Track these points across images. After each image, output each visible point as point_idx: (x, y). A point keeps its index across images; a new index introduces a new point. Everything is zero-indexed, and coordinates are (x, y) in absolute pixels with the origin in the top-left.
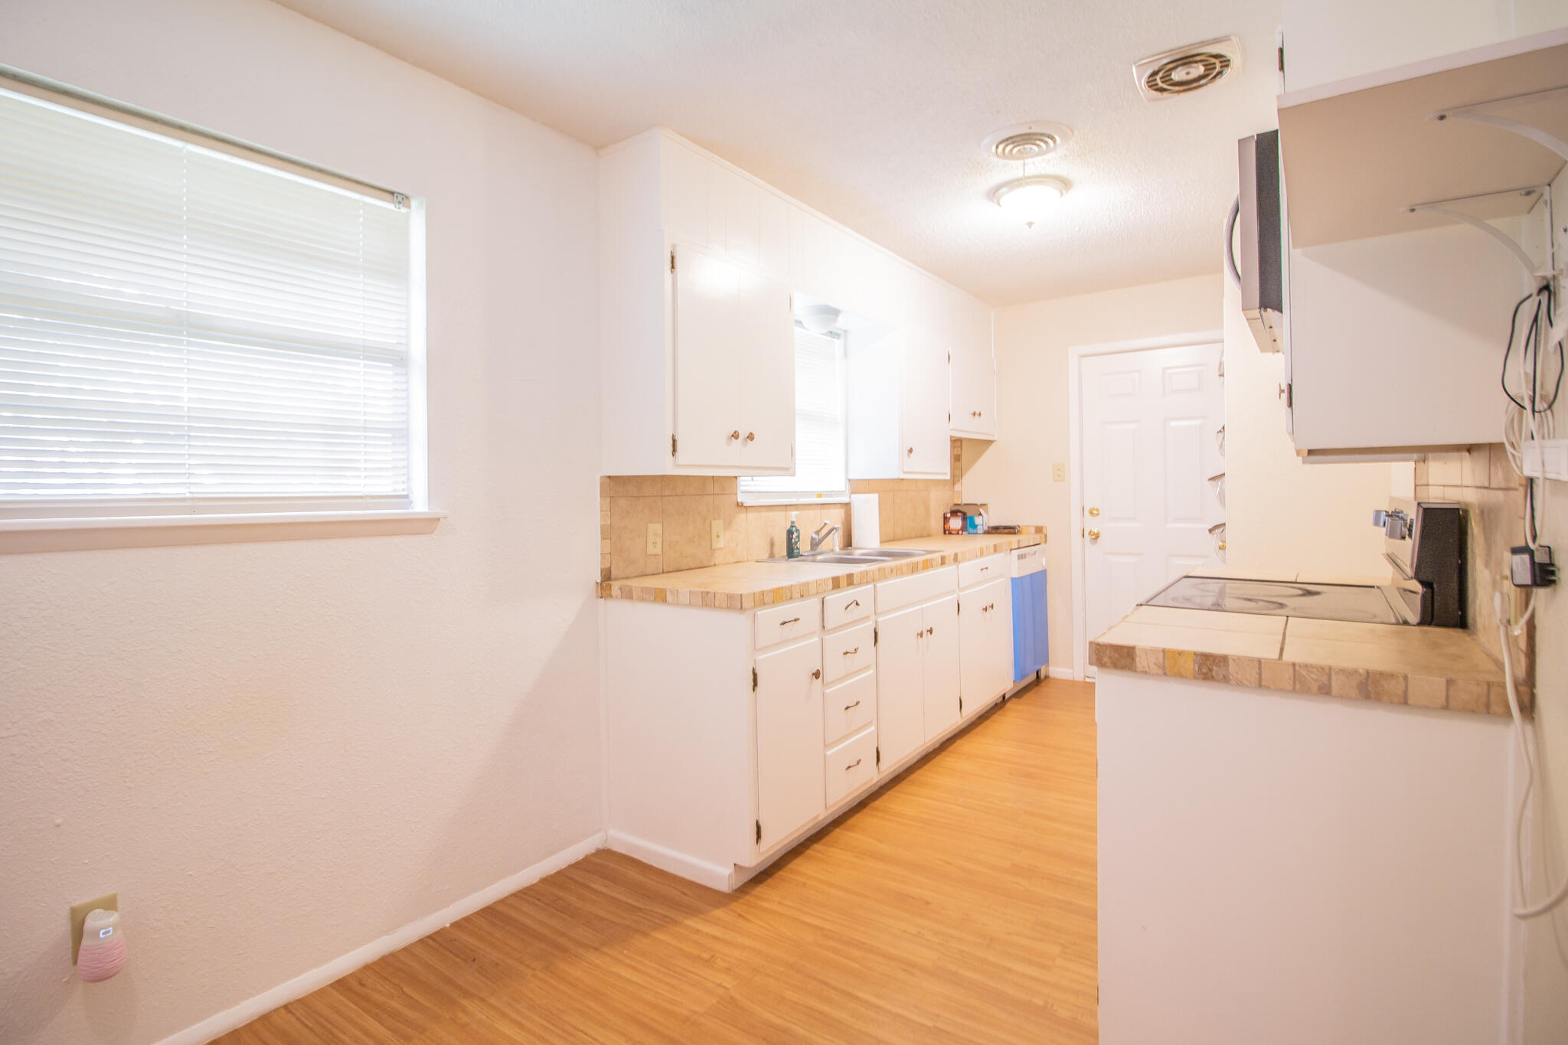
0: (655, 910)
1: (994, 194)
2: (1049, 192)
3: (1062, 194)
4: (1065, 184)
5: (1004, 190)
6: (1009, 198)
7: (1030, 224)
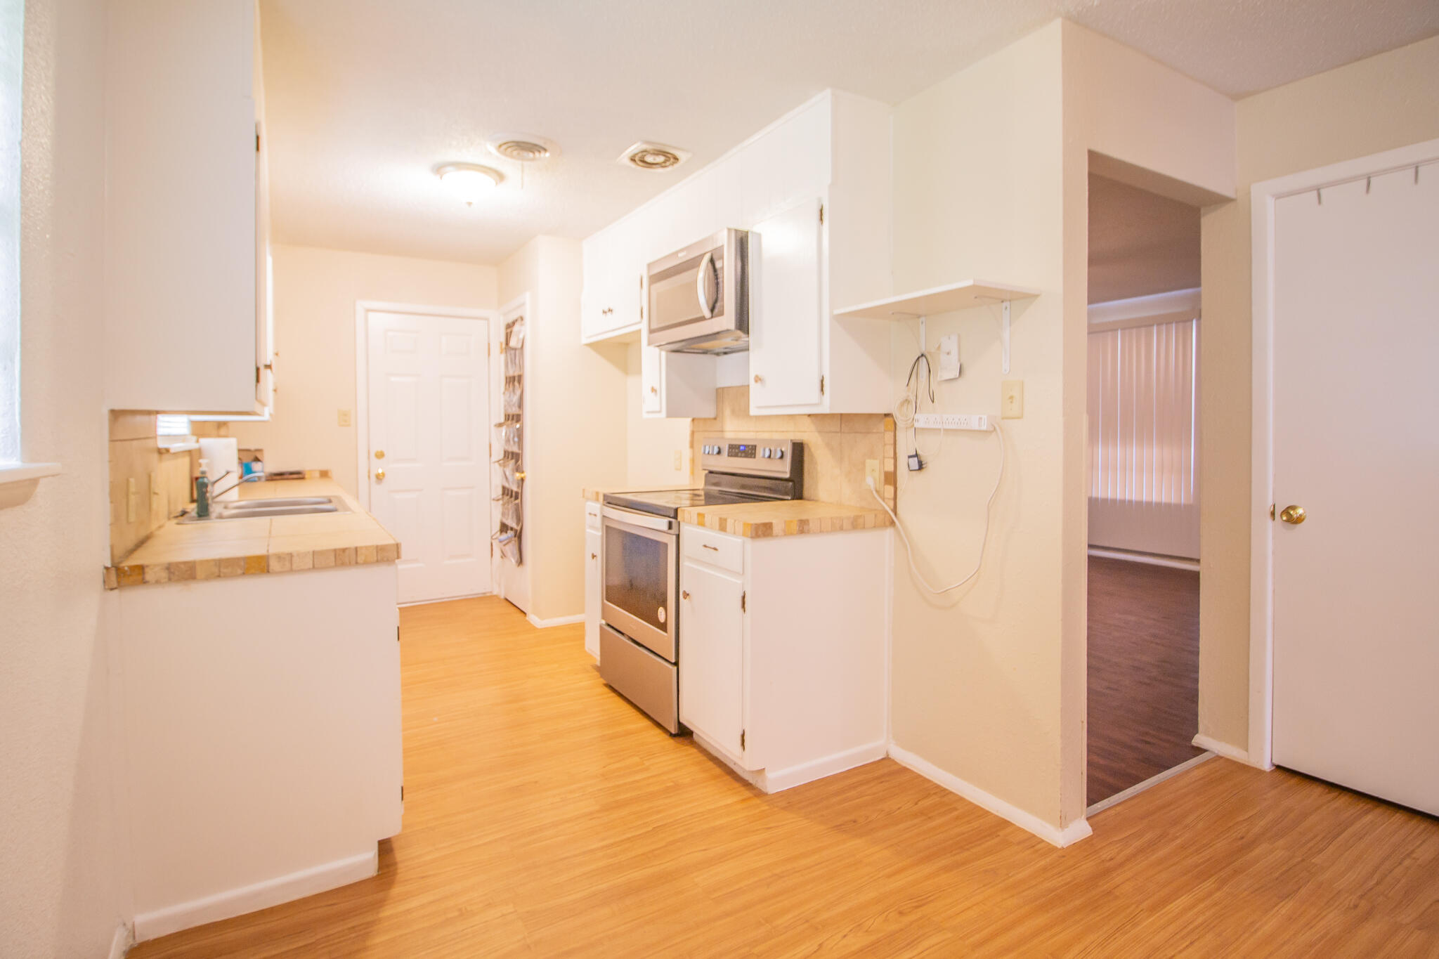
0: (331, 932)
1: (439, 169)
2: (488, 181)
3: (497, 184)
4: (500, 177)
5: (449, 169)
6: (452, 175)
7: (470, 204)
